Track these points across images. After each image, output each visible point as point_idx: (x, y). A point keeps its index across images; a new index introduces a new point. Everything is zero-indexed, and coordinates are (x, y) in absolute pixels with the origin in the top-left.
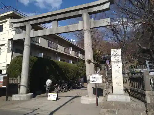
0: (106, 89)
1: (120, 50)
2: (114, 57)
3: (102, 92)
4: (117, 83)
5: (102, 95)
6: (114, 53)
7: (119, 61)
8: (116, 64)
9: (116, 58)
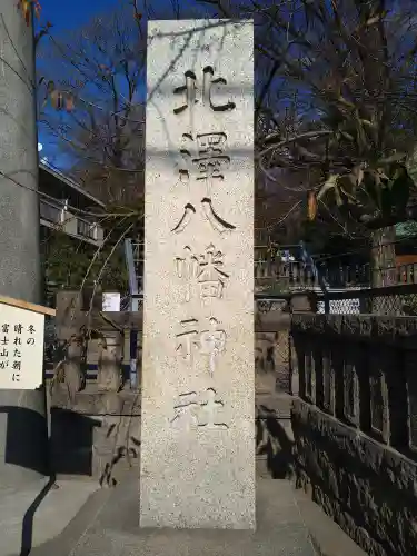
0: (111, 421)
1: (247, 31)
2: (180, 101)
3: (87, 441)
4: (186, 400)
5: (83, 467)
6: (182, 69)
7: (225, 157)
8: (194, 188)
9: (202, 120)
